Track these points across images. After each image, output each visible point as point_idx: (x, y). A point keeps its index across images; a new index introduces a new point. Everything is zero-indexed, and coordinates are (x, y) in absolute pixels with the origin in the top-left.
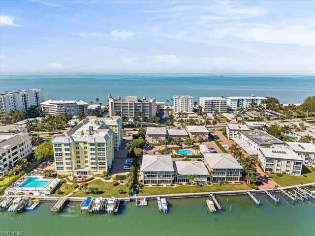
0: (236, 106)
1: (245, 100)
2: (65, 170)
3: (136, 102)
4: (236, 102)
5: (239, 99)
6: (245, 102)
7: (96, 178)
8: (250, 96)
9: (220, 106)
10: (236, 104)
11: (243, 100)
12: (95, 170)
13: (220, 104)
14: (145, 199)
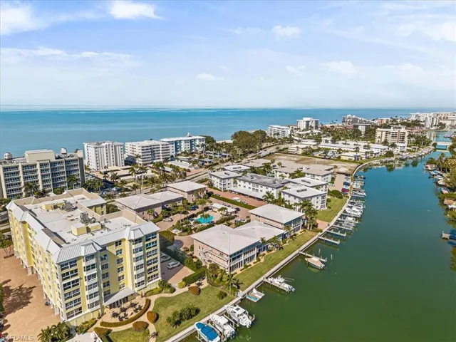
0: (174, 151)
1: (183, 142)
2: (86, 311)
3: (53, 160)
4: (174, 145)
5: (176, 142)
6: (183, 143)
7: (153, 298)
8: (185, 136)
9: (161, 152)
10: (174, 148)
11: (180, 141)
12: (144, 286)
13: (161, 149)
14: (255, 291)
